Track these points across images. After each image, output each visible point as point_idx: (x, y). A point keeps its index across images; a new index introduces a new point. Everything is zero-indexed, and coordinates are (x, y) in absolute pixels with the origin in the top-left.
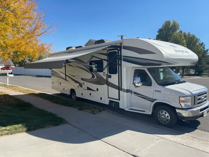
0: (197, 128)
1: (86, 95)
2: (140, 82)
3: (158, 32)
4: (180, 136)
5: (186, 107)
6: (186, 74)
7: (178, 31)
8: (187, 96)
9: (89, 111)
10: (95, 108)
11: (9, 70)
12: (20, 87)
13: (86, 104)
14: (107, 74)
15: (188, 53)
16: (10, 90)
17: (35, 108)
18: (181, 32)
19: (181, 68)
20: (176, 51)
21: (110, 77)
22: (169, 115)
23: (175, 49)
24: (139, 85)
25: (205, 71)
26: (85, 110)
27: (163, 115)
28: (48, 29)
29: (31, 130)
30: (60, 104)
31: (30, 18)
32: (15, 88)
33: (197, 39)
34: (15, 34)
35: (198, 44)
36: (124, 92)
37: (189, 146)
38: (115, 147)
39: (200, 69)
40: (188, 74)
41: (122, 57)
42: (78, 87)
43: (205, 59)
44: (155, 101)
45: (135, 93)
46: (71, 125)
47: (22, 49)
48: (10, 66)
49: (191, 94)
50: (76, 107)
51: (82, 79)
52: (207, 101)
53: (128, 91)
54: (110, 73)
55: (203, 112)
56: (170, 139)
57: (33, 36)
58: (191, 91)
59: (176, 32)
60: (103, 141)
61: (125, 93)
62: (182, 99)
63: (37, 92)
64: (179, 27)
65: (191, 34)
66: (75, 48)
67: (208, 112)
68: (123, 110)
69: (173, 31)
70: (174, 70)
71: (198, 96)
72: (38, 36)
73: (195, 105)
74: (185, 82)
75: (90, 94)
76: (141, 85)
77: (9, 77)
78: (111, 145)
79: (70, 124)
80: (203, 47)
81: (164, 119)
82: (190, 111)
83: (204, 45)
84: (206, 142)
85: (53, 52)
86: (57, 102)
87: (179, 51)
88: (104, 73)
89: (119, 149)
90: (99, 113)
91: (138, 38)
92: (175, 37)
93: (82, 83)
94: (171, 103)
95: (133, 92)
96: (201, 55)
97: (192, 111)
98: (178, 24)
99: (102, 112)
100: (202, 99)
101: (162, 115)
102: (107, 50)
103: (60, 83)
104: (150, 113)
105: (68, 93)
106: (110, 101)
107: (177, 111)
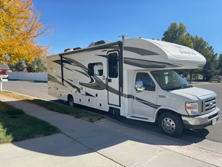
0: (206, 137)
1: (84, 101)
2: (142, 86)
3: (164, 35)
4: (186, 147)
5: (193, 115)
6: (194, 79)
7: (185, 34)
8: (194, 102)
9: (87, 119)
10: (93, 115)
11: (5, 75)
12: (14, 93)
13: (84, 111)
14: (107, 78)
15: (195, 55)
16: (3, 96)
17: (26, 115)
18: (188, 35)
19: (189, 73)
20: (182, 52)
21: (110, 81)
22: (174, 123)
23: (181, 50)
24: (142, 90)
25: (214, 76)
26: (82, 118)
27: (168, 123)
28: (46, 30)
29: (18, 141)
30: (55, 111)
31: (26, 18)
32: (9, 94)
33: (205, 42)
34: (8, 34)
35: (206, 47)
36: (125, 97)
37: (196, 158)
38: (112, 160)
39: (209, 75)
40: (196, 79)
41: (123, 59)
42: (76, 92)
43: (214, 64)
44: (159, 107)
45: (137, 99)
46: (65, 135)
47: (16, 51)
48: (6, 70)
49: (198, 99)
50: (72, 115)
51: (80, 84)
52: (216, 107)
53: (129, 96)
54: (109, 77)
55: (212, 120)
56: (174, 151)
57: (28, 38)
58: (198, 96)
59: (183, 34)
60: (99, 153)
61: (127, 99)
62: (188, 105)
63: (32, 98)
64: (186, 30)
65: (199, 37)
66: (73, 50)
67: (217, 120)
68: (124, 118)
69: (180, 34)
70: (182, 75)
71: (206, 101)
72: (34, 38)
73: (202, 112)
74: (192, 86)
75: (89, 100)
76: (143, 90)
77: (3, 82)
78: (108, 158)
79: (63, 134)
80: (212, 51)
81: (169, 127)
82: (197, 119)
83: (212, 49)
84: (216, 153)
85: (50, 55)
86: (52, 109)
87: (185, 53)
88: (104, 76)
89: (116, 162)
90: (98, 122)
91: (140, 38)
92: (181, 40)
93: (80, 88)
94: (177, 110)
95: (135, 98)
96: (209, 59)
97: (200, 119)
98: (185, 27)
99: (101, 120)
100: (211, 105)
101: (166, 123)
102: (107, 52)
103: (57, 88)
104: (153, 121)
105: (66, 99)
106: (110, 108)
107: (183, 118)
